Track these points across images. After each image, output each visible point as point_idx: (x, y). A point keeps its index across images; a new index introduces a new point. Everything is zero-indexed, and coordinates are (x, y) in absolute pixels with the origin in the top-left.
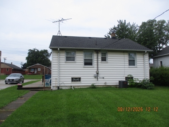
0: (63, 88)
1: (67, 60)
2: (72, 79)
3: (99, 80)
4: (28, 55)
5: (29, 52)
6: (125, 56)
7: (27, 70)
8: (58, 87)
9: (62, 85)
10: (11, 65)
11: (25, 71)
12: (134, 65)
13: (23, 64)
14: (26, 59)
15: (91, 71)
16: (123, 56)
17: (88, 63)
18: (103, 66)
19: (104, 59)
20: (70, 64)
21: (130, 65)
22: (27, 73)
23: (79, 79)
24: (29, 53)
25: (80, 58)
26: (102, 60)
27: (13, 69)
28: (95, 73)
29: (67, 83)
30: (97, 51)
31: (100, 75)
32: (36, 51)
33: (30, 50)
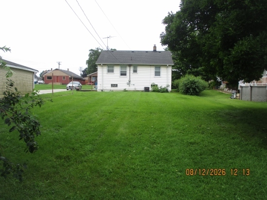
0: (105, 91)
1: (108, 72)
2: (112, 85)
3: (131, 86)
4: (89, 57)
5: (90, 53)
6: (152, 68)
7: (87, 79)
8: (102, 90)
9: (104, 89)
10: (68, 72)
11: (84, 80)
12: (159, 75)
13: (83, 70)
14: (87, 63)
15: (125, 79)
16: (150, 68)
17: (123, 74)
18: (134, 76)
19: (135, 71)
20: (111, 75)
21: (156, 75)
22: (87, 82)
23: (116, 85)
24: (90, 55)
25: (117, 70)
26: (134, 72)
27: (70, 77)
28: (128, 81)
29: (108, 87)
30: (130, 66)
31: (132, 83)
32: (100, 51)
33: (91, 50)
